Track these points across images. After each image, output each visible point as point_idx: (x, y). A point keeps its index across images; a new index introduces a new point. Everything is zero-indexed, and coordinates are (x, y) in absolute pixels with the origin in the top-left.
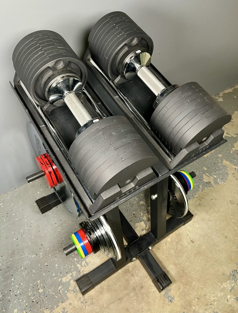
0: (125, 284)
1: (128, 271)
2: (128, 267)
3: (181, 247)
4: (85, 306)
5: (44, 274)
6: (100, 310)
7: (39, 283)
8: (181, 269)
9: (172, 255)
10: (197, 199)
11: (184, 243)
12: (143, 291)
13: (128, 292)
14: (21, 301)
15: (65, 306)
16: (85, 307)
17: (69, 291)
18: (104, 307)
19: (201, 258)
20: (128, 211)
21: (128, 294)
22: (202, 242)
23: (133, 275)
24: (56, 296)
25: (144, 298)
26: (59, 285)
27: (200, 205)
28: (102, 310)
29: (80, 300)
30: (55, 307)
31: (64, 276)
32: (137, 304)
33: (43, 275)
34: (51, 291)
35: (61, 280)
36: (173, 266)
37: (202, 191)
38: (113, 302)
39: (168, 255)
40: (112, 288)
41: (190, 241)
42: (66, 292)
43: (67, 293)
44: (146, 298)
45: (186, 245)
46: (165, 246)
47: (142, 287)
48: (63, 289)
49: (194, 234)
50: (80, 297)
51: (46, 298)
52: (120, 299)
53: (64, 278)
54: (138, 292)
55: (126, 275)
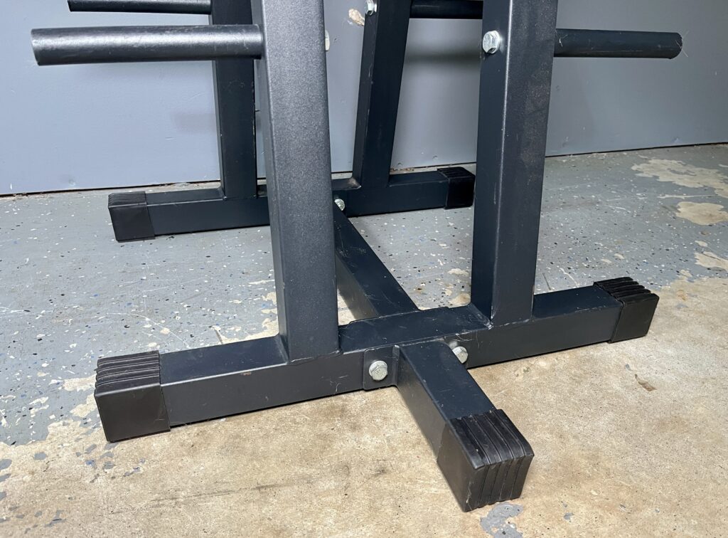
0: (309, 444)
1: (339, 412)
3: (592, 392)
4: (97, 476)
6: (156, 503)
8: (585, 453)
9: (549, 405)
11: (607, 384)
12: (384, 484)
13: (310, 472)
16: (93, 481)
17: (66, 418)
18: (173, 499)
19: (688, 438)
22: (690, 396)
25: (377, 510)
27: (684, 308)
28: (158, 506)
29: (88, 453)
35: (58, 383)
37: (690, 281)
38: (227, 492)
40: (248, 446)
41: (635, 382)
42: (52, 417)
43: (53, 421)
44: (389, 510)
45: (618, 391)
46: (521, 377)
47: (383, 471)
48: (46, 407)
49: (655, 369)
50: (97, 443)
52: (266, 487)
54: (358, 484)
55: (328, 420)
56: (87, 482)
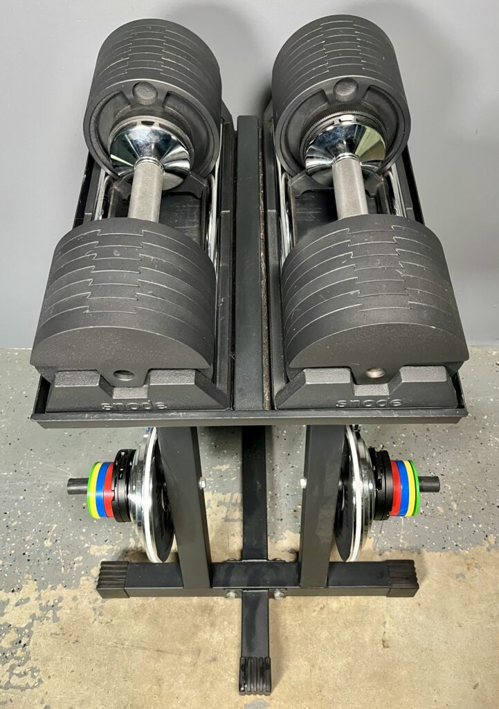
0: (187, 629)
1: (209, 610)
2: (215, 602)
3: (350, 638)
4: (95, 620)
5: (70, 519)
6: (115, 645)
7: (54, 528)
8: (318, 681)
9: (319, 640)
10: (462, 560)
11: (362, 635)
12: (212, 667)
13: (182, 648)
14: (9, 542)
15: (64, 596)
16: (93, 622)
18: (122, 644)
19: (381, 691)
20: (288, 497)
21: (180, 654)
22: (405, 660)
23: (213, 625)
24: (63, 569)
25: (203, 682)
26: (80, 554)
27: (461, 578)
28: (116, 647)
29: (94, 603)
30: (50, 586)
31: (97, 544)
32: (183, 683)
33: (68, 520)
34: (61, 554)
35: (88, 547)
36: (306, 663)
37: (488, 550)
38: (145, 649)
39: (309, 635)
40: (161, 621)
41: (380, 638)
42: (83, 572)
43: (83, 575)
44: (208, 684)
45: (366, 642)
46: (316, 613)
47: (214, 659)
48: (81, 564)
49: (400, 630)
51: (46, 562)
52: (161, 651)
53: (96, 547)
54: (201, 664)
55: (202, 615)
56: (91, 622)
